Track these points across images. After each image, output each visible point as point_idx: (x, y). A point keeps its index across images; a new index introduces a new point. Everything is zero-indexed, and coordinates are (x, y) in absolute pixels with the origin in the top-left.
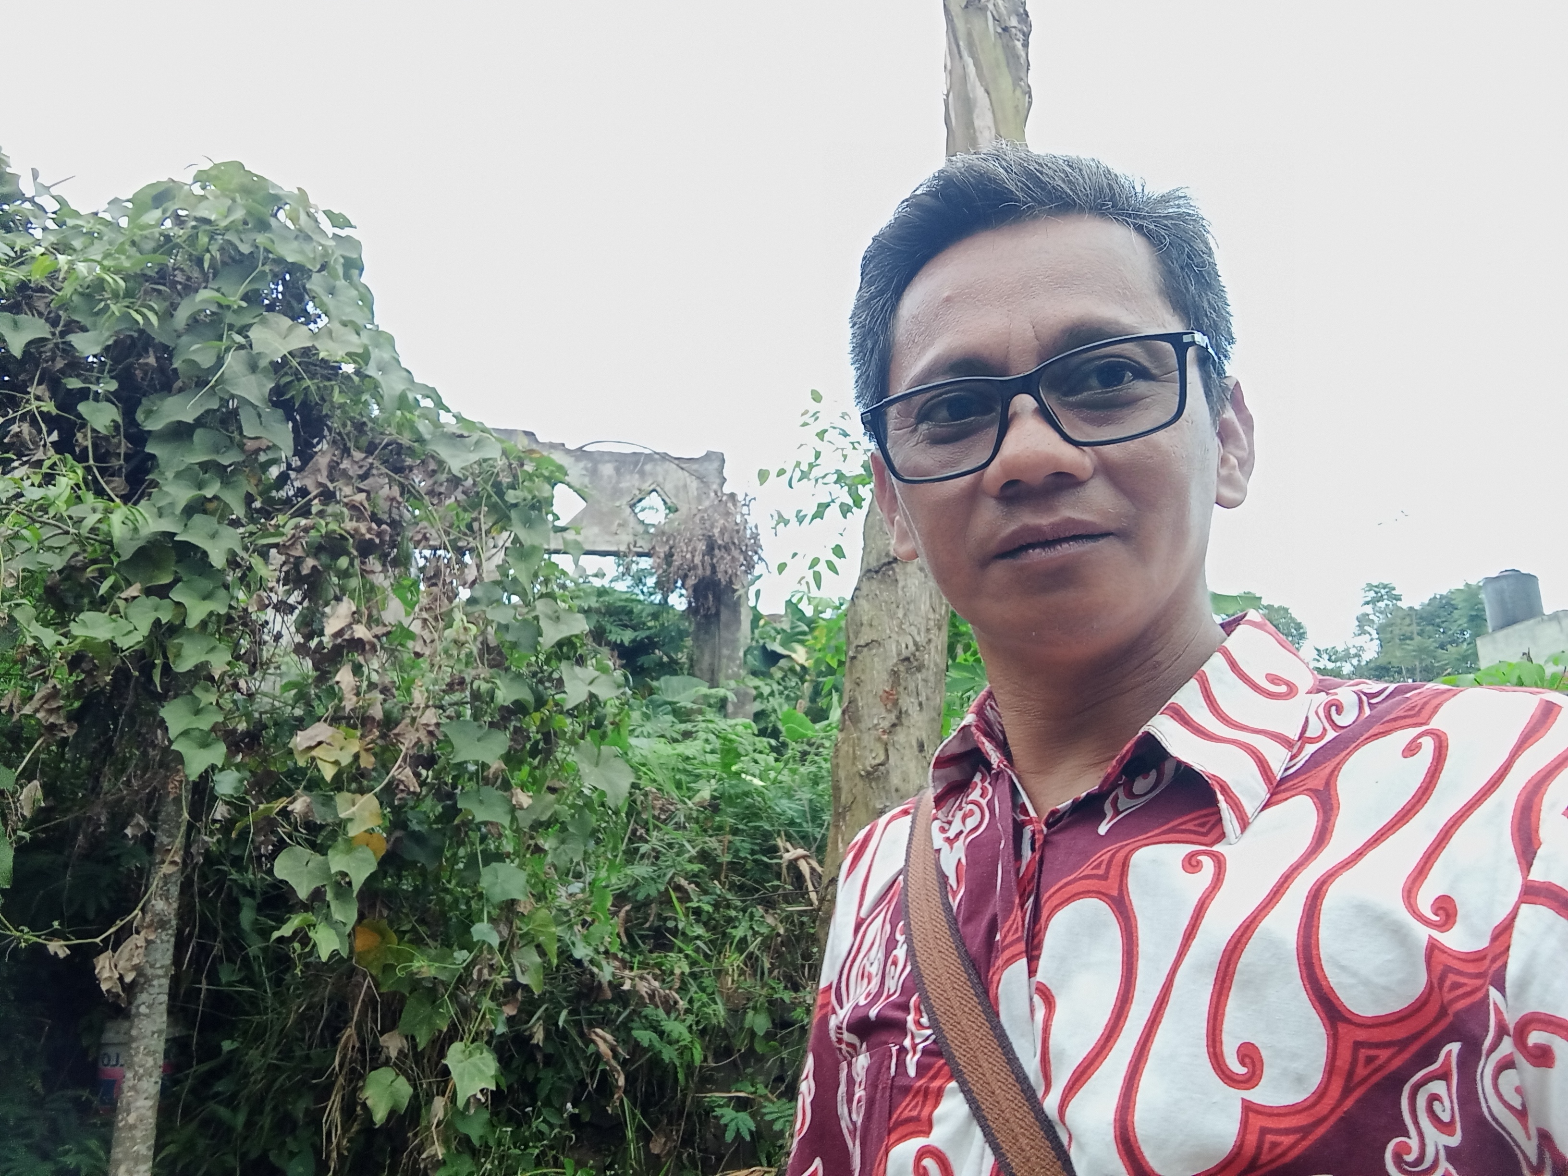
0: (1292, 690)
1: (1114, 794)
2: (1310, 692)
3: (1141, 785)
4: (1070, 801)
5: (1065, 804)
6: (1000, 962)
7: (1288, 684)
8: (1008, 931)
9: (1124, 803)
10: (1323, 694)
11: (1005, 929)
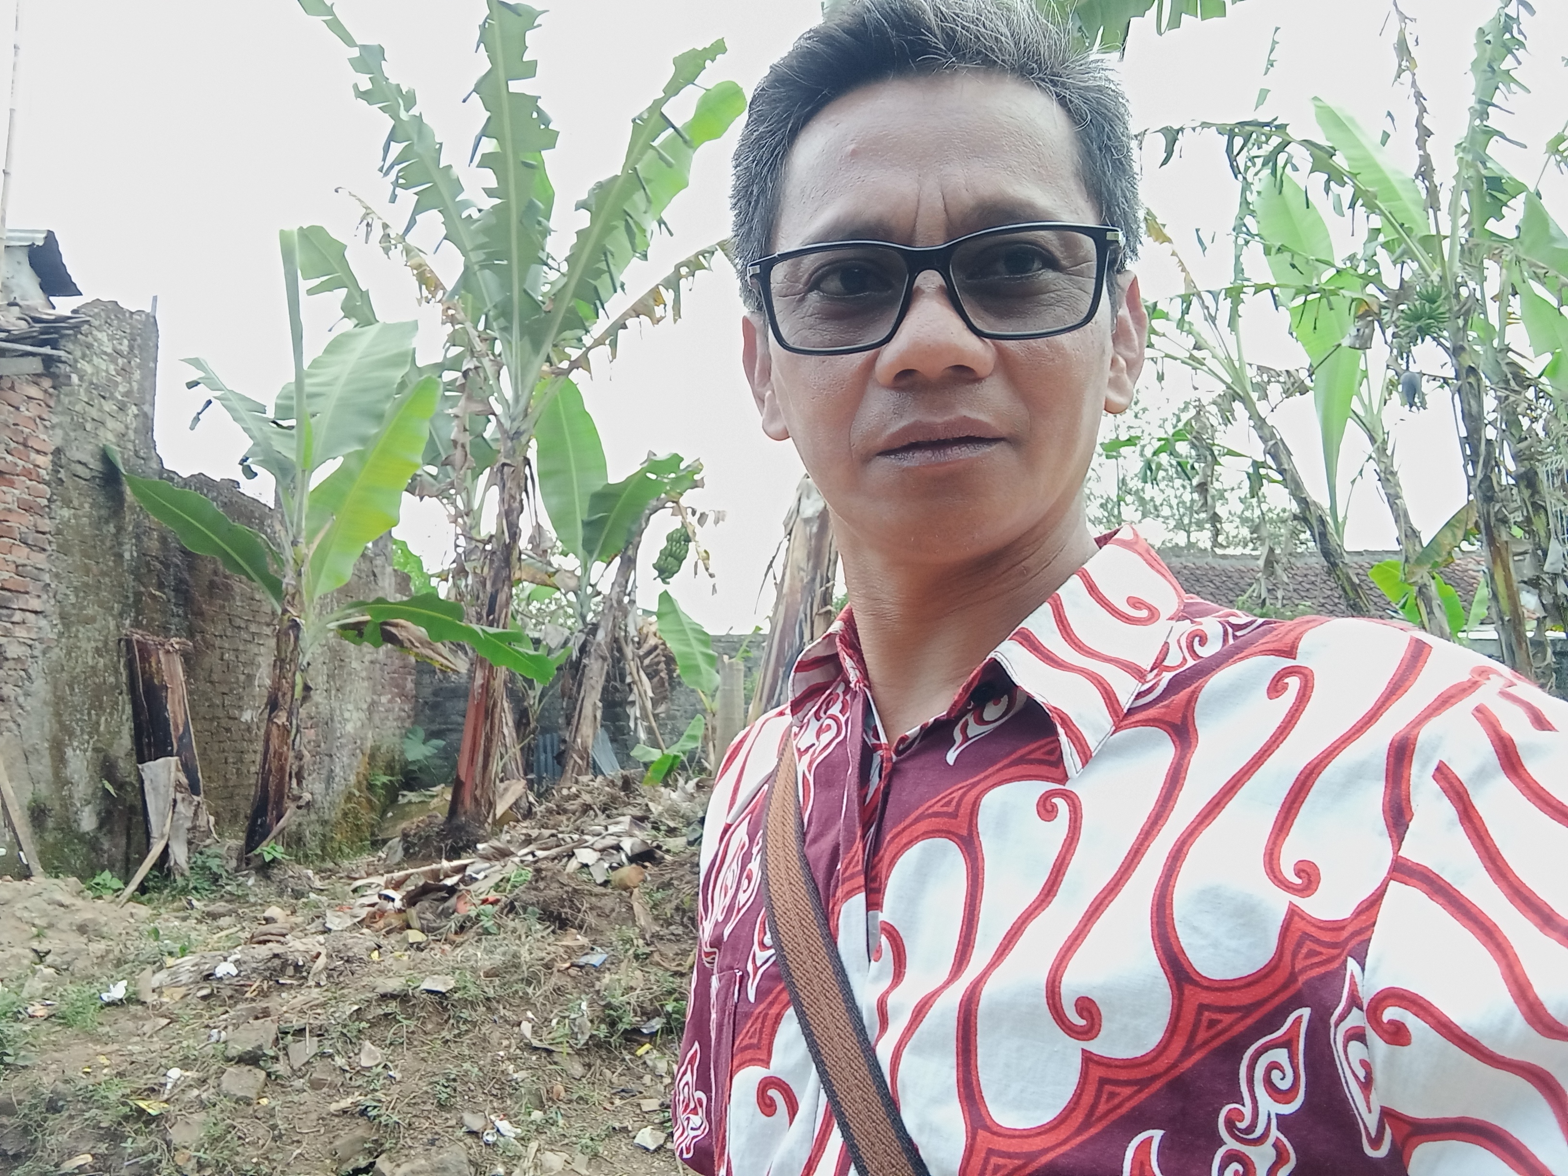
0: (1154, 615)
1: (963, 720)
2: (1171, 619)
3: (991, 712)
4: (918, 727)
5: (912, 731)
6: (839, 893)
7: (1150, 608)
8: (850, 863)
9: (974, 730)
10: (1188, 621)
11: (846, 861)
